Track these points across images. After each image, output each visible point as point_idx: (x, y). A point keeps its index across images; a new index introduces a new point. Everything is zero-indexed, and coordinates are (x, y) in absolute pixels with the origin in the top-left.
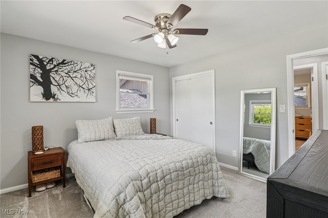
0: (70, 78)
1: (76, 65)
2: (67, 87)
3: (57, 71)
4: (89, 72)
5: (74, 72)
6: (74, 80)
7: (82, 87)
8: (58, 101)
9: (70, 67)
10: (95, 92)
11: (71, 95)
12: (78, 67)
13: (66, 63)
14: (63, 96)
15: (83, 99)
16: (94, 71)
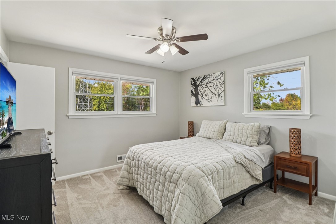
0: (207, 88)
1: (211, 77)
2: (206, 95)
3: (201, 85)
4: (219, 80)
5: (210, 83)
6: (210, 89)
7: (214, 94)
8: (202, 105)
9: (207, 80)
10: (223, 96)
11: (208, 100)
12: (212, 78)
13: (206, 78)
14: (204, 102)
15: (215, 104)
16: (223, 78)
